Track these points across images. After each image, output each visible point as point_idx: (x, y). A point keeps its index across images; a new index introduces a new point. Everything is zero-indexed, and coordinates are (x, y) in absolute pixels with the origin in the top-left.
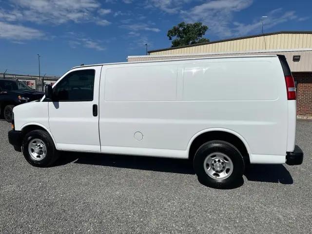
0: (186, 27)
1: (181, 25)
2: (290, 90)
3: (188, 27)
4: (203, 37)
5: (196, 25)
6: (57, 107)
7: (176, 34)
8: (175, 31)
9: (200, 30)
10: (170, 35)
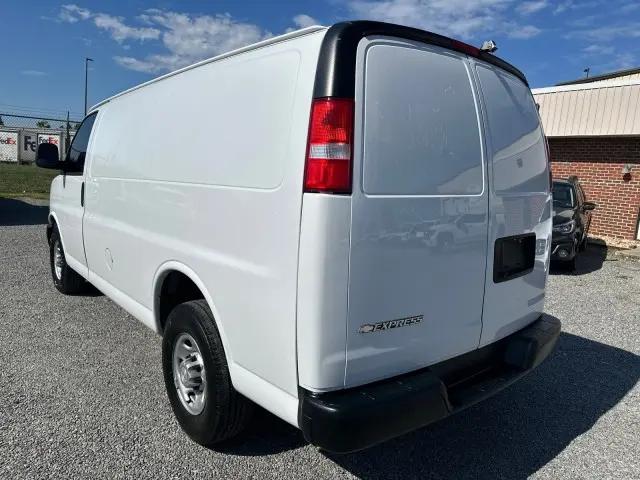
2: (320, 152)
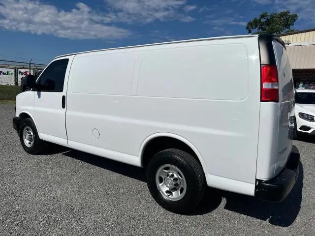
0: (269, 17)
1: (262, 16)
3: (272, 17)
4: (292, 27)
5: (283, 15)
6: (39, 96)
7: (256, 26)
8: (256, 22)
9: (288, 20)
10: (250, 28)
